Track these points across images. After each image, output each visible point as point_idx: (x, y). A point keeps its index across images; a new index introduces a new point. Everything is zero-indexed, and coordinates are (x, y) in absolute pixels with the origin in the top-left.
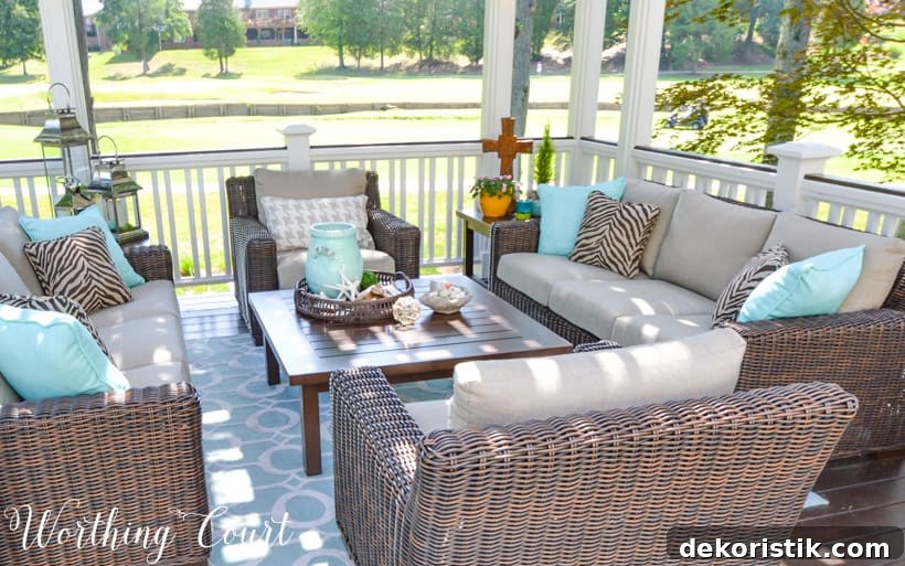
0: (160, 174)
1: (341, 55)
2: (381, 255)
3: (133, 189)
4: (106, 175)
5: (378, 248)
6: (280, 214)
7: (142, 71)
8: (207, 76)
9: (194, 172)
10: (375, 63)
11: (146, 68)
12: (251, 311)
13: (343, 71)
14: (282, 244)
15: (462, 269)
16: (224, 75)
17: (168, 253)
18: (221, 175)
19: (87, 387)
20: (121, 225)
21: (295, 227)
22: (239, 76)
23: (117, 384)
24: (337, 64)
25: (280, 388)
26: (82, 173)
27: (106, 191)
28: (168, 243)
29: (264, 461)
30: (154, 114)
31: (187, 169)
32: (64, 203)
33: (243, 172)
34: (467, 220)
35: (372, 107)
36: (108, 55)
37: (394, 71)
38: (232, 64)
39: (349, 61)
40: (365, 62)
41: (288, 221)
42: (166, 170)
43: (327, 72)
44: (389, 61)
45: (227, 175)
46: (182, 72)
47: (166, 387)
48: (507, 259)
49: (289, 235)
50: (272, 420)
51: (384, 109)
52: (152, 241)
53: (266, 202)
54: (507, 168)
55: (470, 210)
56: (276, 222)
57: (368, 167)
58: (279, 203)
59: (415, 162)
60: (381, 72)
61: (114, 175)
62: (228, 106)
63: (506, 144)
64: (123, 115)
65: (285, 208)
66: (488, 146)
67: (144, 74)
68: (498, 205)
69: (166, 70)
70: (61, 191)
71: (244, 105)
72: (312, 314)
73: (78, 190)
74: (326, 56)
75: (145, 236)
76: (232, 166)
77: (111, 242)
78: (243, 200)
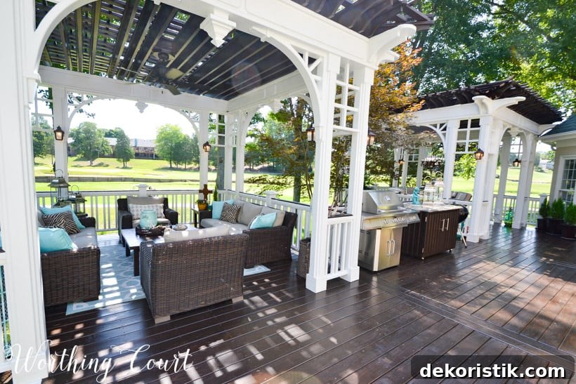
0: (94, 198)
1: (171, 164)
2: (167, 220)
3: (84, 201)
4: (74, 197)
5: (166, 218)
6: (135, 209)
7: (89, 164)
8: (118, 168)
9: (106, 197)
10: (183, 167)
11: (92, 163)
12: (123, 237)
13: (171, 169)
14: (135, 217)
15: (193, 225)
16: (125, 167)
17: (94, 219)
18: (116, 198)
19: (65, 247)
20: (78, 211)
21: (140, 213)
22: (131, 168)
23: (75, 248)
24: (169, 166)
25: (130, 257)
26: (64, 196)
27: (73, 201)
28: (95, 217)
29: (121, 274)
30: (93, 180)
31: (104, 196)
32: (58, 205)
33: (124, 197)
34: (195, 211)
35: (181, 181)
36: (75, 158)
37: (190, 169)
38: (128, 164)
39: (174, 166)
40: (179, 166)
41: (137, 211)
42: (96, 196)
43: (165, 169)
44: (188, 167)
45: (118, 197)
46: (107, 166)
47: (90, 248)
48: (203, 220)
49: (138, 215)
50: (127, 264)
51: (185, 181)
52: (89, 216)
53: (130, 205)
54: (206, 197)
55: (197, 209)
56: (133, 211)
57: (165, 196)
58: (135, 206)
59: (180, 195)
60: (185, 170)
61: (77, 197)
62: (126, 178)
63: (205, 191)
64: (79, 180)
65: (137, 207)
66: (200, 191)
67: (90, 166)
68: (203, 207)
69: (100, 165)
70: (55, 201)
71: (132, 178)
72: (140, 233)
73: (63, 201)
74: (166, 164)
75: (87, 215)
76: (120, 195)
77: (74, 215)
78: (123, 205)
